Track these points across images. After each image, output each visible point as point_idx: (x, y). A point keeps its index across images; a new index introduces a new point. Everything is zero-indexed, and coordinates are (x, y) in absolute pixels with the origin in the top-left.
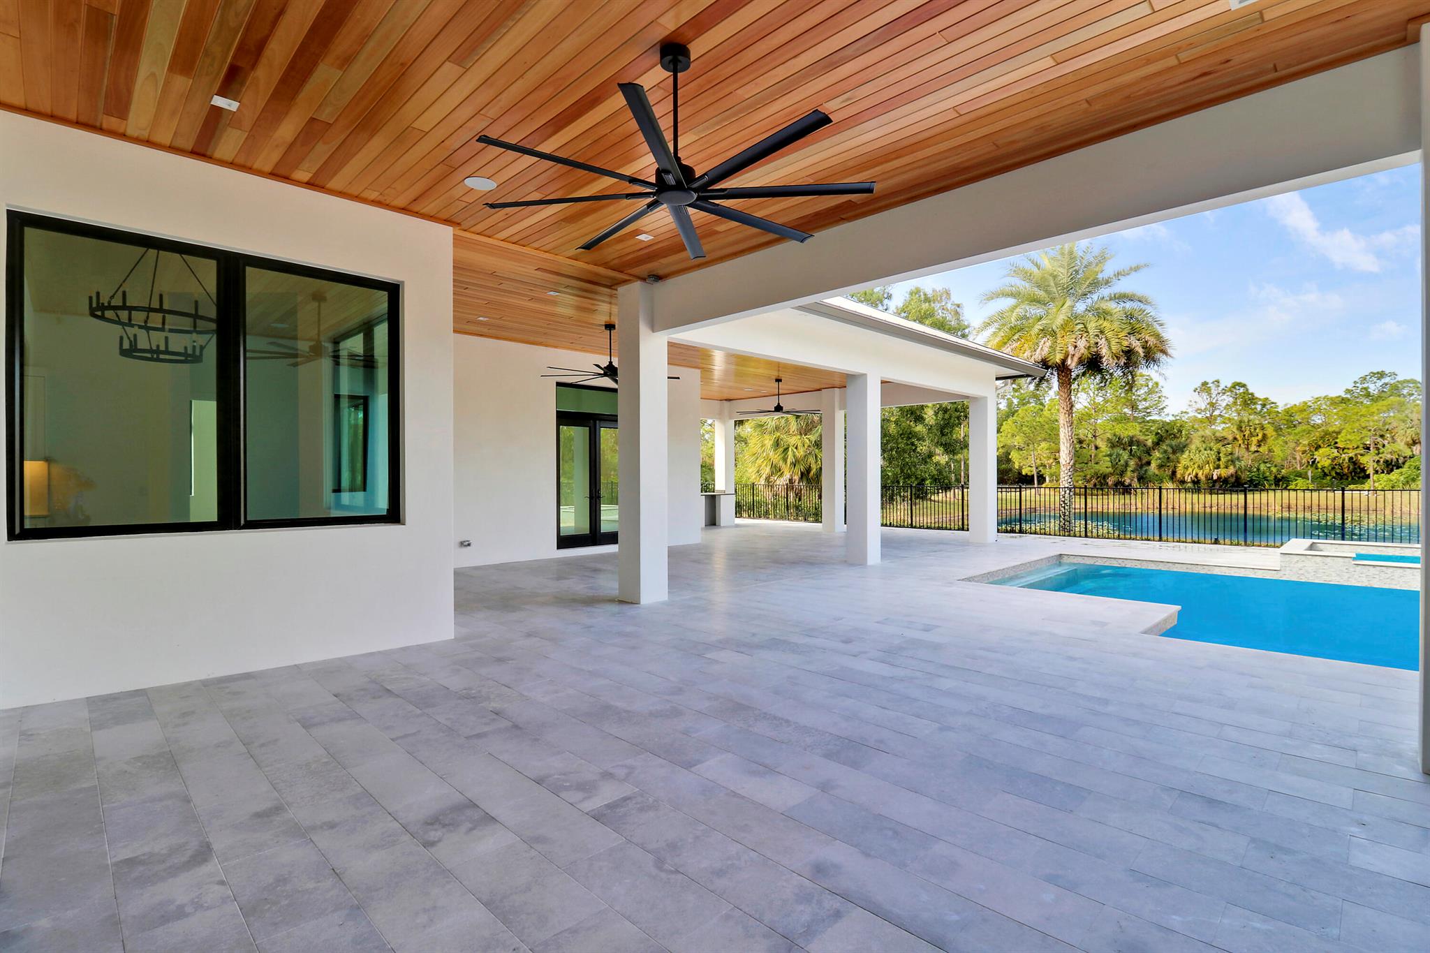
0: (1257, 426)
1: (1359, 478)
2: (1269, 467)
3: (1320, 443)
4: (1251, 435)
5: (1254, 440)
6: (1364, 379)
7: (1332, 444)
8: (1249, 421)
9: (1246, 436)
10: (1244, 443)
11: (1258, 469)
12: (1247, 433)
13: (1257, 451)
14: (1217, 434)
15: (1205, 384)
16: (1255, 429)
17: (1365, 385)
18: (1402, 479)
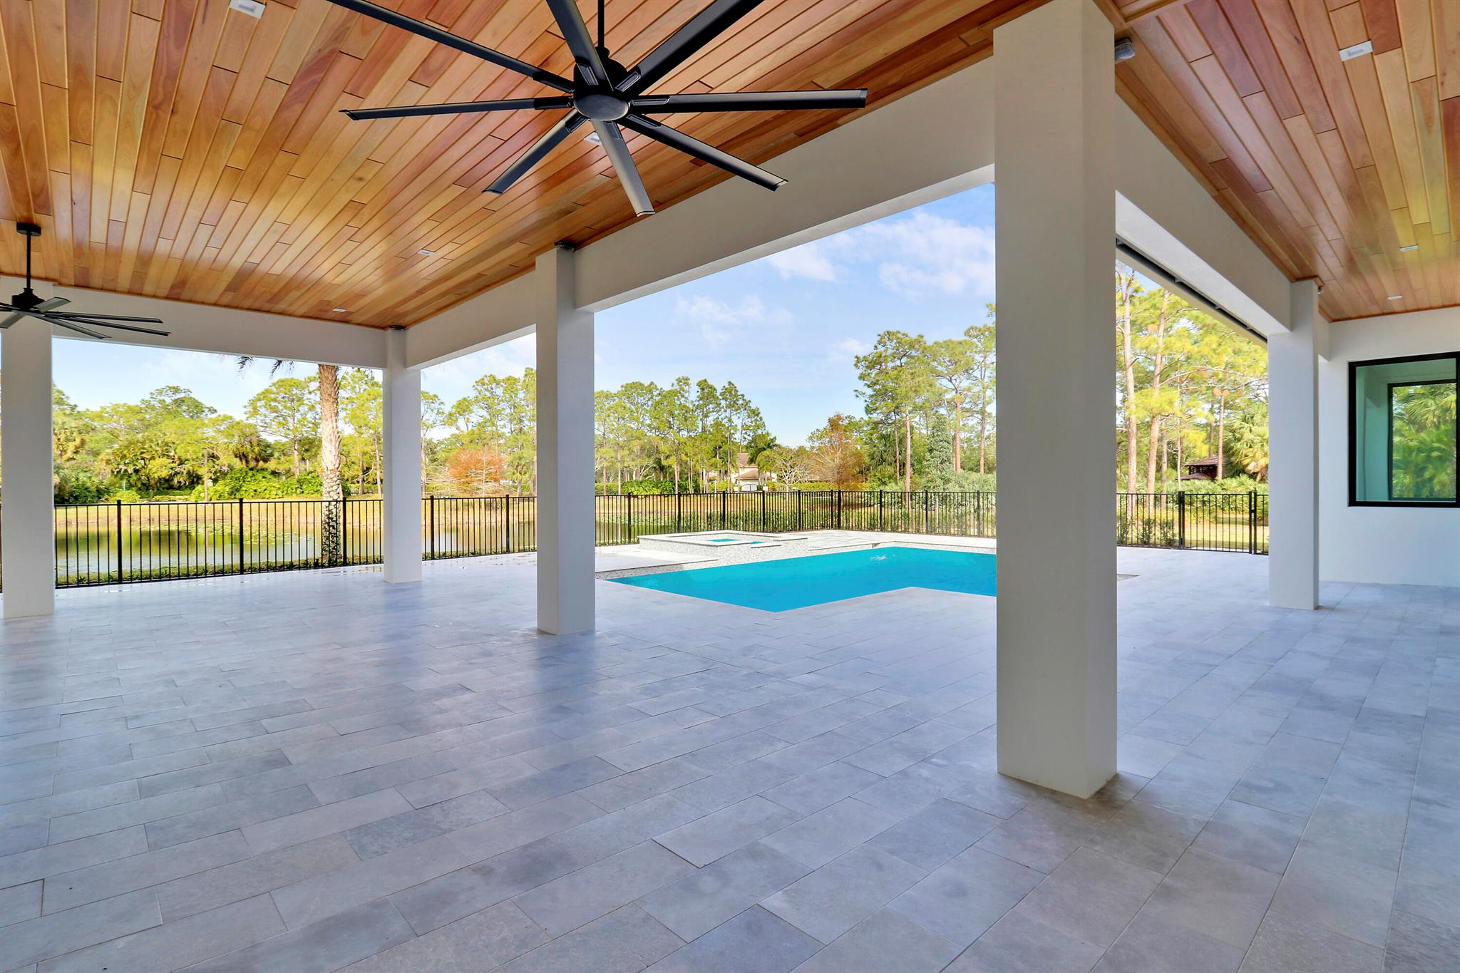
0: (73, 429)
1: (164, 488)
2: (90, 477)
3: (125, 452)
4: (67, 440)
5: (71, 447)
6: (160, 392)
7: (138, 454)
8: (63, 423)
9: (61, 440)
10: (58, 448)
11: (77, 479)
13: (73, 459)
17: (162, 398)
18: (228, 490)
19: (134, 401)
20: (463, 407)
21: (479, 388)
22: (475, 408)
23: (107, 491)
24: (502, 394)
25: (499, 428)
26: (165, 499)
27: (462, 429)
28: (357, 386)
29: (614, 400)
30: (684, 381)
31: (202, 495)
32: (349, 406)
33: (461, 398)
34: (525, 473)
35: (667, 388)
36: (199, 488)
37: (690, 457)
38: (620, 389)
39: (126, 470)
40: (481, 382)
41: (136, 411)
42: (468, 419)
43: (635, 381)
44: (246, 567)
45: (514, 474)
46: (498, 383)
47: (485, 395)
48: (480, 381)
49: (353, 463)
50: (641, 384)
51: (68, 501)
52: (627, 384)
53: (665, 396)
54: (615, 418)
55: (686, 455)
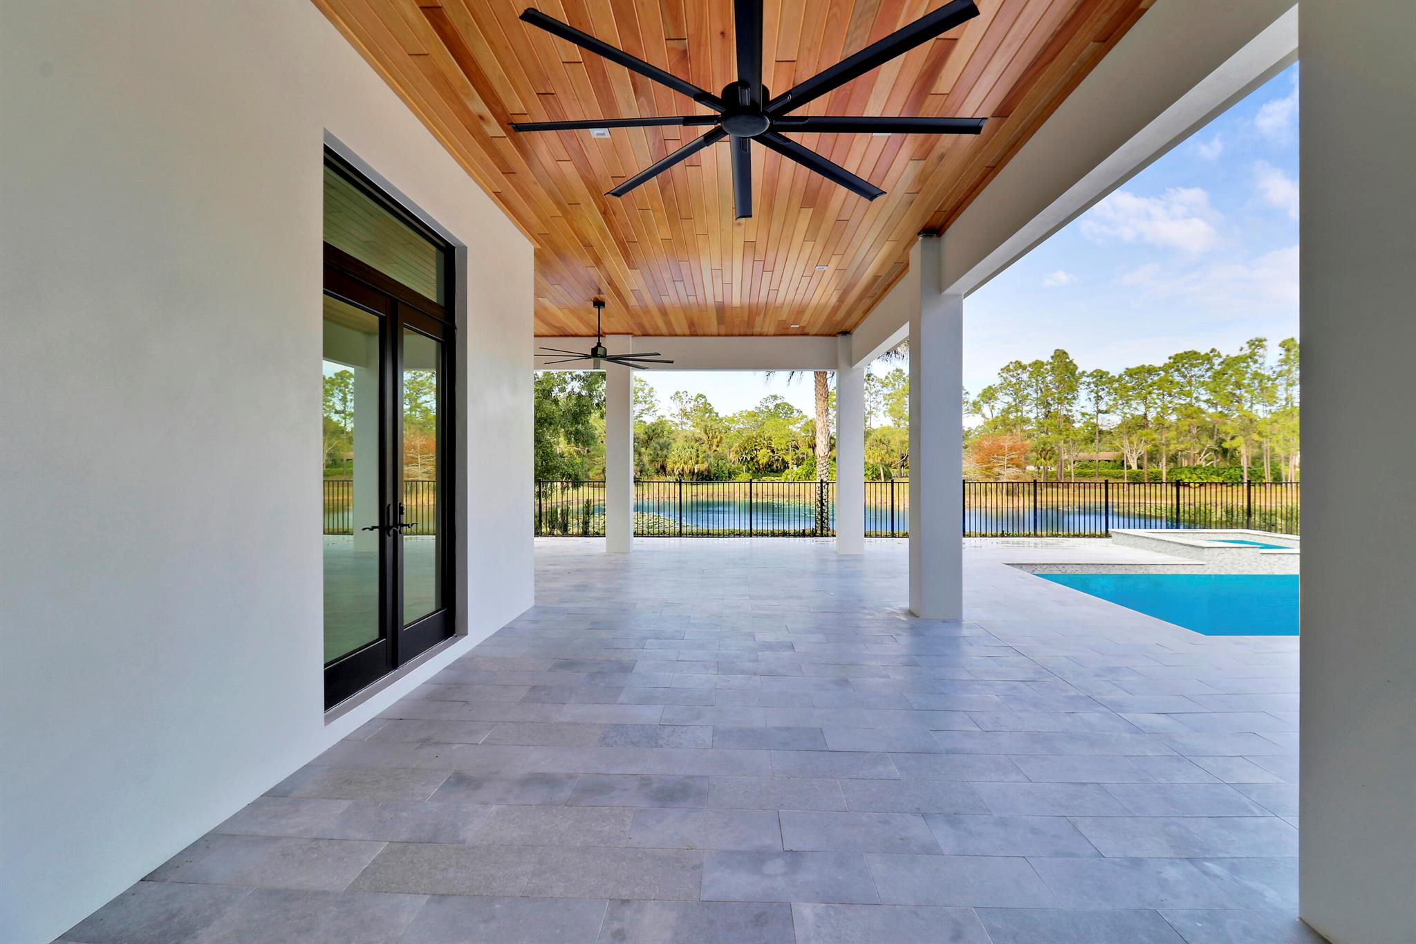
0: (717, 430)
1: (767, 471)
2: (725, 463)
3: (746, 445)
4: (713, 438)
5: (715, 441)
6: (766, 400)
7: (754, 446)
8: (711, 426)
9: (710, 437)
12: (710, 435)
14: (696, 436)
15: (677, 393)
16: (715, 433)
17: (767, 405)
19: (751, 408)
20: (989, 395)
21: (1004, 375)
22: (1000, 395)
23: (735, 473)
24: (1028, 379)
25: (1024, 413)
26: (768, 479)
27: (987, 417)
28: (897, 383)
29: (1159, 375)
30: (1257, 344)
31: (789, 477)
32: (890, 402)
33: (986, 387)
34: (1050, 458)
35: (1235, 353)
36: (787, 471)
37: (1267, 437)
38: (1167, 361)
39: (746, 458)
40: (1007, 369)
41: (753, 415)
42: (993, 406)
43: (1187, 350)
44: (754, 532)
45: (1038, 459)
46: (1024, 368)
47: (1011, 382)
48: (1005, 368)
49: (892, 450)
50: (1195, 353)
51: (713, 480)
52: (1177, 355)
53: (1230, 363)
54: (1158, 395)
55: (1260, 434)
